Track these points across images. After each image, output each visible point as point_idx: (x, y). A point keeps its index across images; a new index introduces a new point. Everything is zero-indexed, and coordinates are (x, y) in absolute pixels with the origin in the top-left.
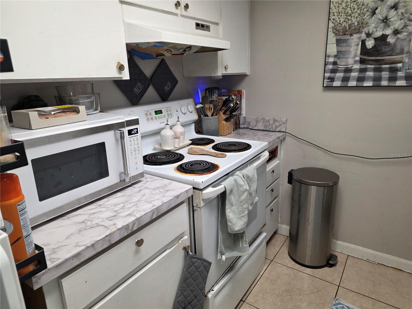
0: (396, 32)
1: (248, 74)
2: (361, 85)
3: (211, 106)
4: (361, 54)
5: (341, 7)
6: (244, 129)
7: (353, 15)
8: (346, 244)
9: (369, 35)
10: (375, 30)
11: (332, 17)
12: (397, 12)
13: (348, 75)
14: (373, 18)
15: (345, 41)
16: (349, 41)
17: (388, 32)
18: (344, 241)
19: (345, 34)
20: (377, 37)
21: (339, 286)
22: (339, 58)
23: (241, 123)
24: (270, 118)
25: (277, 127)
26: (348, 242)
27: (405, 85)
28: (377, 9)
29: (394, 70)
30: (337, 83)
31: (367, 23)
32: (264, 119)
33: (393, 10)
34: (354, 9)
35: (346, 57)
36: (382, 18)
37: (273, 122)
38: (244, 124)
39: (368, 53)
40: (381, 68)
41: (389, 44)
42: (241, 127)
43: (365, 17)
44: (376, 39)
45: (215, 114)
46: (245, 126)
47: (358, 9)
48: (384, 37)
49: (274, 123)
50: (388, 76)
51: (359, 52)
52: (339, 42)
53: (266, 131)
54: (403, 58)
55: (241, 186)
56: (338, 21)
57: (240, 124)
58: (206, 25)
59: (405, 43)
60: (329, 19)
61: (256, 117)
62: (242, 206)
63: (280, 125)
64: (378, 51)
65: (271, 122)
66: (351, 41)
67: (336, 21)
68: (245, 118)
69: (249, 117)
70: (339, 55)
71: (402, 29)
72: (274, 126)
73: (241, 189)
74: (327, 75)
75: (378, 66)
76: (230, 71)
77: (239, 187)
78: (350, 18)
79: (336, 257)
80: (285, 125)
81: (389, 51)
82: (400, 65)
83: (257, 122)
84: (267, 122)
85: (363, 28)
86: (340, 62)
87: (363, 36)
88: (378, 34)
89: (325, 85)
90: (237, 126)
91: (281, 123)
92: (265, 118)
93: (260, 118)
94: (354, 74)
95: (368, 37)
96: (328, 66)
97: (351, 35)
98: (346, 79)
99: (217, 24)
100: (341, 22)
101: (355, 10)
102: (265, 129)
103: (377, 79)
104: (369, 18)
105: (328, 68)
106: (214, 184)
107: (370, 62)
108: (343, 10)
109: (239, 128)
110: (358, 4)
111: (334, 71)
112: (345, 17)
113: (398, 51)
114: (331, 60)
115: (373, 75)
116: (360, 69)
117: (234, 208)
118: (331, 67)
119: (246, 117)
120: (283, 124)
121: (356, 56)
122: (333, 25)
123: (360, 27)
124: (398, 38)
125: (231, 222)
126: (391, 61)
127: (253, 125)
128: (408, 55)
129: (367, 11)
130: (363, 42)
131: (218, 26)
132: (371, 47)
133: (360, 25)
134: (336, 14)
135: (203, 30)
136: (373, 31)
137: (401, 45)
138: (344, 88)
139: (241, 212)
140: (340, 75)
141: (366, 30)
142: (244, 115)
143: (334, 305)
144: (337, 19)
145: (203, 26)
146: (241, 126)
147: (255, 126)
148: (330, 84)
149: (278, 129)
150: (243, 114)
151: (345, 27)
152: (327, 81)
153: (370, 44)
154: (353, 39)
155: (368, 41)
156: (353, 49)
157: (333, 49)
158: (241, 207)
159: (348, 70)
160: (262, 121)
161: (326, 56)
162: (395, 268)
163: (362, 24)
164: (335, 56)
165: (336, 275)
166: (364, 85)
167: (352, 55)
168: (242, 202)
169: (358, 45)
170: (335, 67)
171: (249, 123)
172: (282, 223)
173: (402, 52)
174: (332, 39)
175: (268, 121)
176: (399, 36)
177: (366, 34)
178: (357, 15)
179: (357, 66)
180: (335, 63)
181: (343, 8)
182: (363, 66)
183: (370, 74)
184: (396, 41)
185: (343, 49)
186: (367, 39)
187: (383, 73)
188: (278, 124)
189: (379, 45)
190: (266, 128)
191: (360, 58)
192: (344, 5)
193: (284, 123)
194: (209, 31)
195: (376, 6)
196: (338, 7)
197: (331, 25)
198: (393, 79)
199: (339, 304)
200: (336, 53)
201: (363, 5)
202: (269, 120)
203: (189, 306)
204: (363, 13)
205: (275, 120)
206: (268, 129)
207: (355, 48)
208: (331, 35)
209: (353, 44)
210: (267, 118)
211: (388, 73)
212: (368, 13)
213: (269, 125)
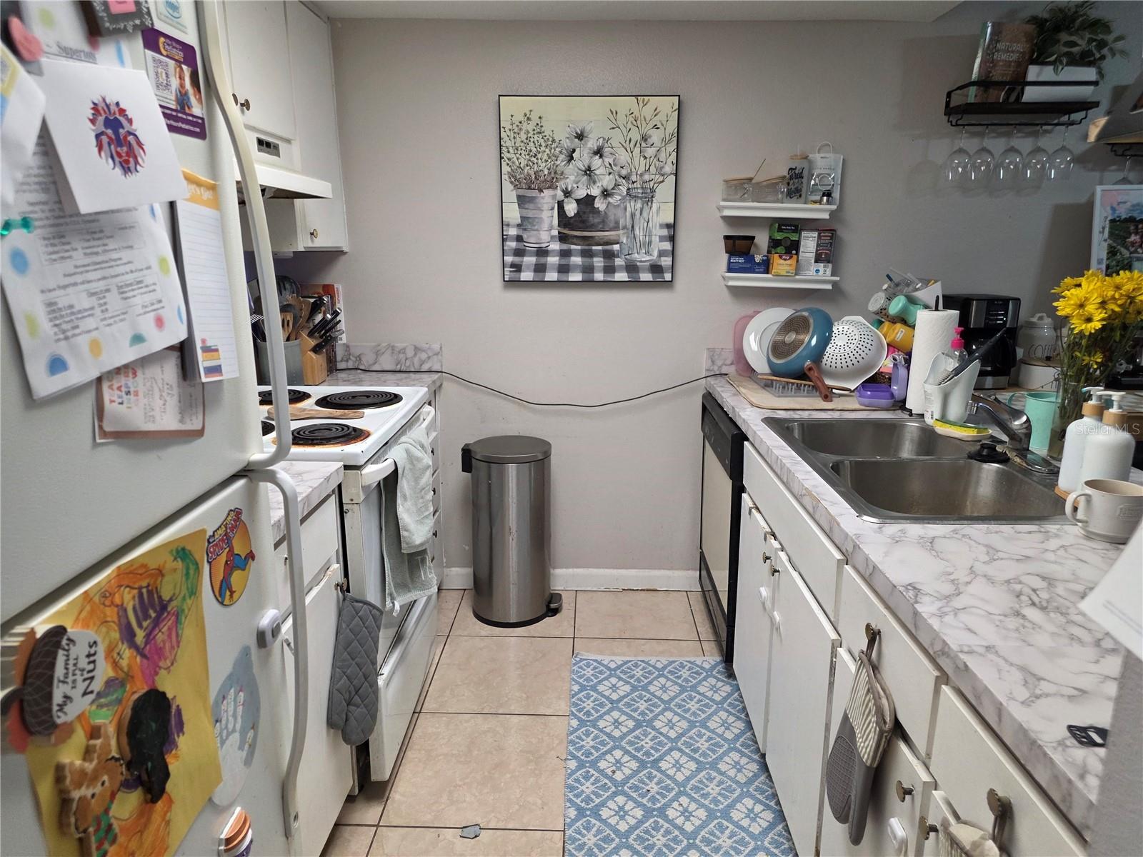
0: (606, 194)
1: (345, 249)
2: (565, 279)
3: (288, 318)
4: (559, 226)
5: (518, 140)
6: (348, 372)
7: (539, 156)
8: (571, 570)
9: (567, 193)
10: (575, 186)
11: (505, 155)
12: (603, 161)
13: (542, 260)
14: (571, 166)
15: (532, 199)
16: (537, 200)
17: (595, 191)
18: (567, 568)
19: (530, 188)
20: (579, 198)
21: (574, 638)
22: (525, 230)
23: (339, 358)
24: (405, 345)
25: (422, 363)
26: (573, 567)
27: (627, 279)
28: (574, 151)
29: (609, 255)
30: (527, 275)
31: (562, 173)
32: (393, 348)
33: (597, 157)
34: (540, 145)
35: (536, 227)
36: (584, 169)
37: (413, 353)
38: (347, 361)
39: (570, 224)
40: (591, 250)
41: (597, 211)
42: (339, 367)
43: (558, 162)
44: (578, 201)
45: (293, 337)
46: (350, 365)
47: (546, 147)
48: (589, 200)
49: (415, 354)
50: (603, 264)
51: (556, 222)
52: (522, 201)
53: (400, 371)
54: (619, 235)
55: (419, 460)
56: (518, 164)
57: (336, 361)
58: (273, 143)
59: (619, 213)
60: (501, 158)
61: (374, 344)
62: (422, 498)
63: (429, 358)
64: (583, 222)
65: (410, 353)
66: (542, 201)
67: (513, 163)
68: (347, 347)
69: (359, 344)
70: (524, 223)
71: (613, 189)
72: (416, 360)
73: (419, 466)
74: (509, 259)
75: (586, 248)
76: (321, 243)
77: (415, 462)
78: (533, 159)
79: (560, 595)
80: (440, 357)
81: (599, 223)
82: (616, 247)
83: (378, 354)
84: (399, 352)
85: (556, 182)
86: (528, 237)
87: (560, 194)
88: (581, 193)
89: (507, 278)
90: (332, 367)
91: (430, 355)
92: (396, 345)
93: (384, 345)
94: (553, 260)
95: (567, 197)
96: (508, 243)
97: (541, 191)
98: (540, 268)
99: (288, 141)
100: (522, 166)
101: (543, 148)
102: (398, 368)
103: (588, 269)
104: (565, 165)
105: (509, 246)
106: (375, 458)
107: (575, 240)
108: (522, 144)
109: (337, 370)
110: (545, 138)
111: (519, 253)
112: (527, 157)
113: (612, 225)
114: (513, 232)
115: (580, 263)
116: (561, 250)
117: (409, 503)
118: (512, 245)
119: (350, 344)
120: (435, 357)
121: (551, 228)
122: (509, 169)
123: (553, 178)
124: (609, 203)
125: (407, 531)
126: (605, 240)
127: (368, 362)
128: (625, 231)
129: (561, 152)
130: (561, 205)
131: (289, 146)
132: (573, 215)
133: (553, 175)
134: (511, 150)
135: (268, 153)
136: (573, 188)
137: (615, 215)
138: (539, 284)
139: (423, 509)
140: (530, 260)
141: (561, 184)
142: (344, 341)
143: (575, 664)
144: (515, 159)
145: (268, 145)
146: (341, 365)
147: (375, 363)
148: (514, 276)
149: (425, 368)
150: (341, 339)
151: (529, 175)
152: (511, 271)
153: (571, 209)
154: (543, 198)
155: (568, 203)
156: (545, 215)
157: (513, 213)
158: (421, 501)
159: (542, 252)
160: (389, 351)
161: (503, 224)
162: (648, 590)
163: (555, 173)
164: (519, 226)
165: (566, 623)
166: (571, 279)
167: (546, 226)
168: (423, 489)
169: (553, 209)
170: (521, 246)
171: (359, 356)
172: (448, 567)
173: (616, 228)
174: (510, 194)
175: (403, 351)
176: (610, 199)
177: (563, 191)
178: (545, 157)
179: (555, 246)
180: (519, 239)
181: (522, 142)
182: (565, 247)
183: (576, 260)
184: (607, 207)
185: (530, 214)
186: (566, 200)
187: (595, 259)
188: (424, 356)
189: (584, 213)
190: (399, 366)
191: (559, 233)
192: (523, 136)
193: (437, 354)
194: (278, 155)
195: (573, 147)
196: (514, 138)
197: (506, 169)
198: (610, 269)
199: (582, 660)
200: (519, 221)
201: (553, 141)
202: (404, 349)
203: (356, 696)
204: (554, 156)
205: (417, 349)
206: (403, 368)
207: (549, 213)
208: (508, 186)
209: (546, 207)
210: (400, 345)
211: (602, 259)
212: (562, 157)
213: (406, 359)
